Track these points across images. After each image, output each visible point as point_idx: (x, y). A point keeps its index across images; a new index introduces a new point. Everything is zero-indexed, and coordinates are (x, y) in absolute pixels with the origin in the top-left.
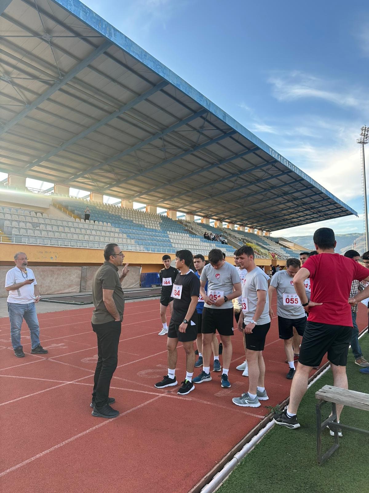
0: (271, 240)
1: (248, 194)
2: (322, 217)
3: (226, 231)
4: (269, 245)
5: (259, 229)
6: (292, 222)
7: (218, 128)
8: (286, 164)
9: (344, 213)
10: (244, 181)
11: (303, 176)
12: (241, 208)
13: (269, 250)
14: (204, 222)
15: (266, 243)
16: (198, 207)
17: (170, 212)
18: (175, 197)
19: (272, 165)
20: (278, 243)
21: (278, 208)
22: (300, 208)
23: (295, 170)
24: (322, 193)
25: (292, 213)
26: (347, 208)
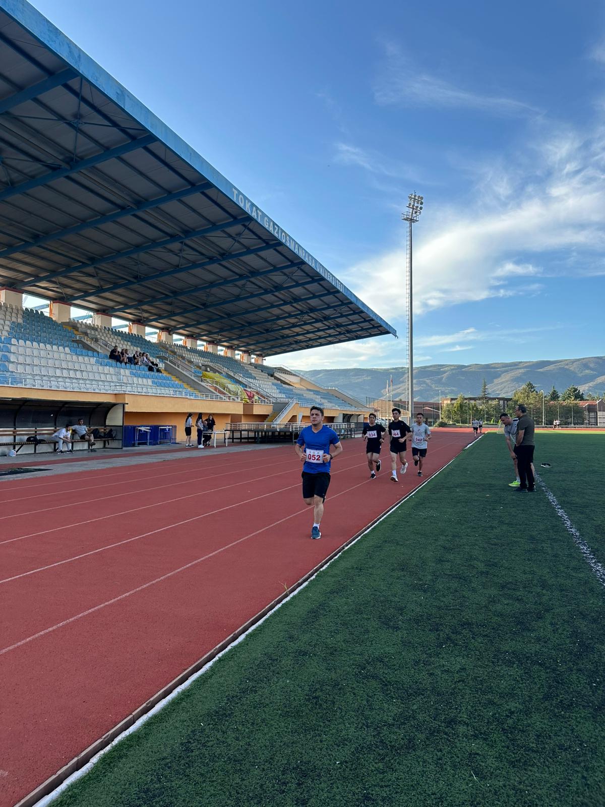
0: (262, 371)
1: (212, 283)
2: (343, 336)
3: (176, 350)
4: (255, 378)
5: (244, 352)
6: (296, 342)
7: (115, 124)
8: (269, 226)
9: (375, 331)
10: (197, 254)
11: (302, 255)
12: (202, 309)
13: (246, 386)
14: (134, 332)
15: (251, 374)
16: (117, 300)
17: (56, 306)
18: (60, 274)
19: (244, 225)
20: (272, 376)
21: (269, 315)
22: (306, 317)
23: (286, 240)
24: (338, 292)
25: (294, 326)
26: (379, 322)
